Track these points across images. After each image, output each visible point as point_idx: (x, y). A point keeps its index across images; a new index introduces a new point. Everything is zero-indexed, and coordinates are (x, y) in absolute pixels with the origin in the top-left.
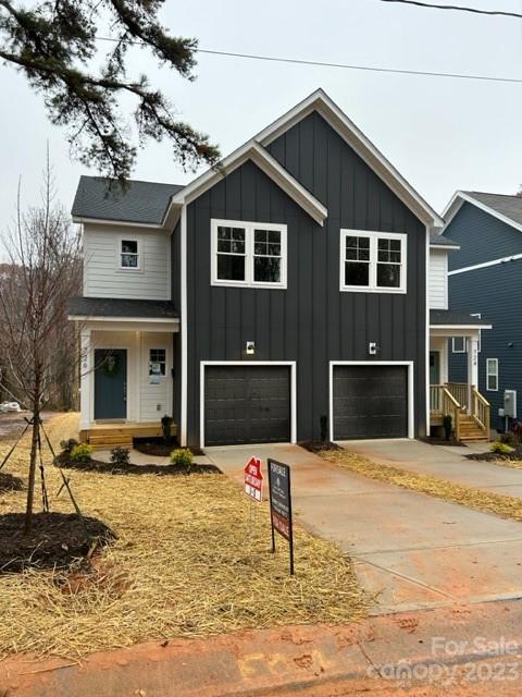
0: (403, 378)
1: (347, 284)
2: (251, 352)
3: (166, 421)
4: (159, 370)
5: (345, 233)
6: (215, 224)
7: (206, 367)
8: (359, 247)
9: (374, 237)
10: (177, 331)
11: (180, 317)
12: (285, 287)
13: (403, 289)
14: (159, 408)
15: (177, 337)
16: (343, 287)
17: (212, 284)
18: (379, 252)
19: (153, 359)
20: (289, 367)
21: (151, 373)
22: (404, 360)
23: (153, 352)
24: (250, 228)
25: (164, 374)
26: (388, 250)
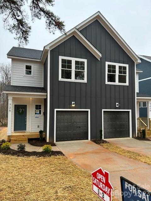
0: (128, 116)
1: (108, 81)
2: (74, 106)
3: (41, 132)
4: (38, 113)
5: (107, 63)
6: (61, 58)
7: (57, 111)
8: (112, 69)
9: (117, 65)
10: (46, 98)
11: (47, 92)
12: (86, 82)
13: (127, 84)
14: (38, 127)
15: (46, 100)
16: (107, 83)
17: (59, 80)
18: (119, 71)
19: (37, 108)
20: (88, 111)
21: (36, 114)
22: (128, 109)
23: (36, 106)
24: (74, 60)
25: (41, 114)
26: (122, 70)
